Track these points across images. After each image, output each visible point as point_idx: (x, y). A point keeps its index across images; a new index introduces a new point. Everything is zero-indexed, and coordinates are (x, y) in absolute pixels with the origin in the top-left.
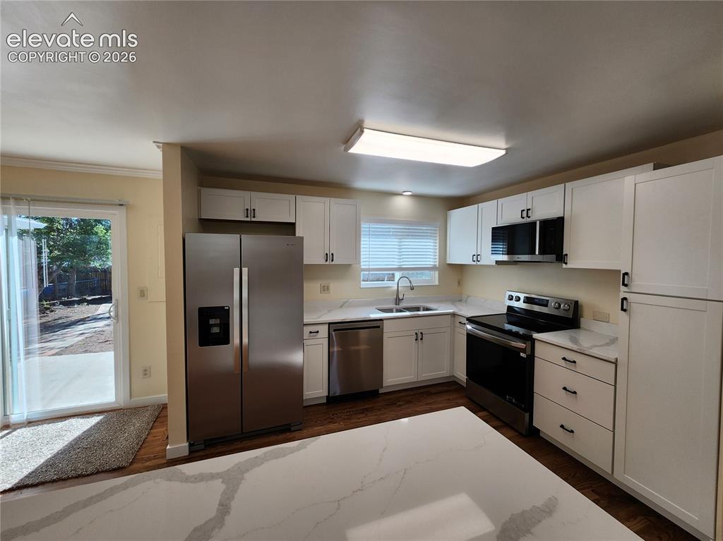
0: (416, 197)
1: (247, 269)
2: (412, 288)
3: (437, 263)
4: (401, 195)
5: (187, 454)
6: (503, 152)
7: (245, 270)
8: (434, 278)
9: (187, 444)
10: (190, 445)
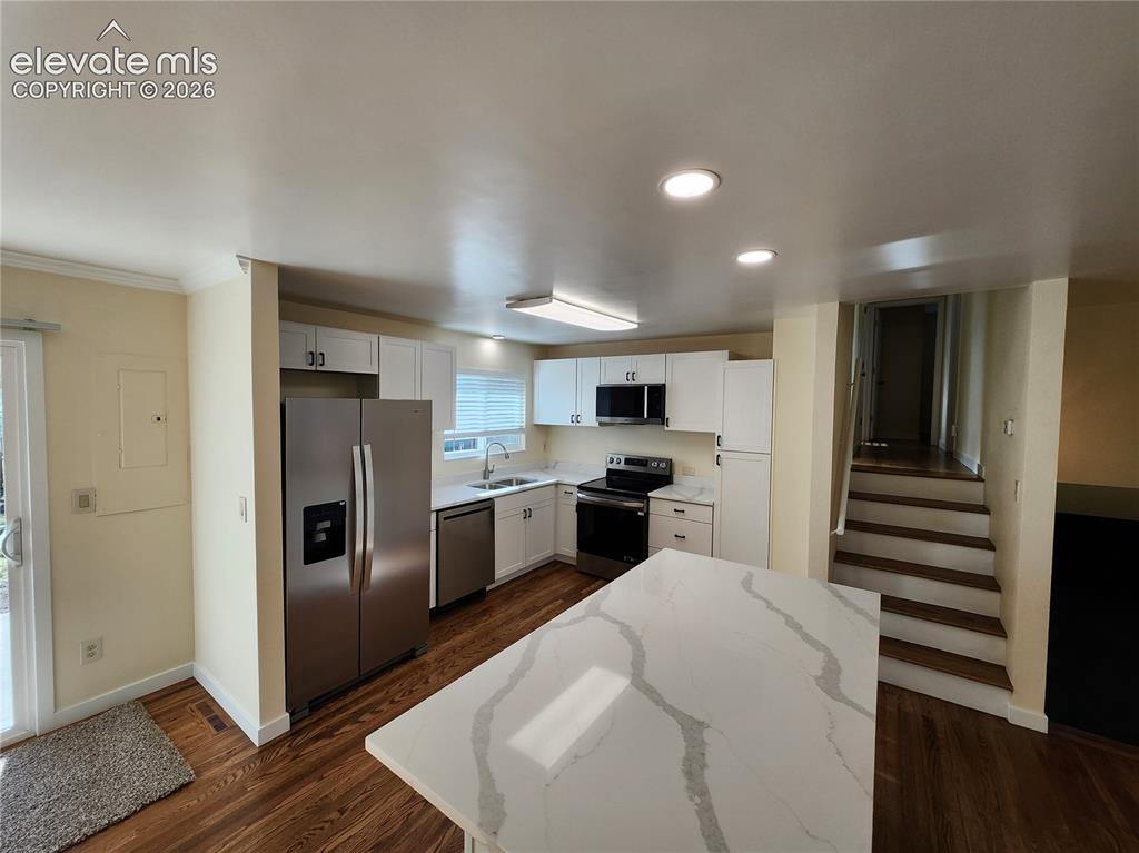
0: (507, 342)
1: (369, 446)
2: (507, 456)
3: (524, 424)
4: (491, 338)
5: (289, 728)
6: (636, 326)
7: (367, 449)
8: (520, 443)
9: (288, 714)
10: (291, 715)
